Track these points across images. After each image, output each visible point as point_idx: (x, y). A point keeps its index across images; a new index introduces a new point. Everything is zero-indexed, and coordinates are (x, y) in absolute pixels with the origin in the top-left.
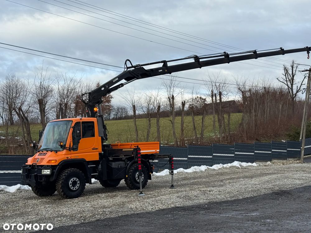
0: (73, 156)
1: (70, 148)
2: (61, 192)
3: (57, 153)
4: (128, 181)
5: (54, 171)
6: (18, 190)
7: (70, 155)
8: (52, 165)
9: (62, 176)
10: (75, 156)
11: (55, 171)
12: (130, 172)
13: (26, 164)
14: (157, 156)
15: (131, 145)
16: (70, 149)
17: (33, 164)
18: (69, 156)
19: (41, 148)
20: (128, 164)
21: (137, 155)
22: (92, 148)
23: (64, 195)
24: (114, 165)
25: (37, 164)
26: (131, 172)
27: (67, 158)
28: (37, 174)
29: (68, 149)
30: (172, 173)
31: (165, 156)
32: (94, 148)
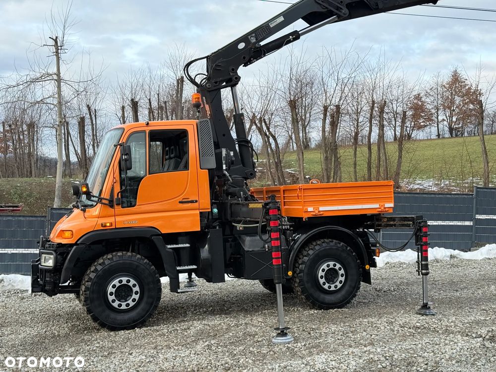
0: (120, 221)
1: (111, 201)
3: (85, 211)
7: (112, 220)
9: (88, 272)
11: (67, 259)
12: (300, 262)
14: (386, 220)
16: (111, 204)
18: (108, 221)
20: (295, 241)
22: (180, 199)
24: (251, 244)
26: (304, 263)
27: (102, 225)
29: (107, 202)
30: (423, 271)
31: (406, 223)
32: (184, 200)
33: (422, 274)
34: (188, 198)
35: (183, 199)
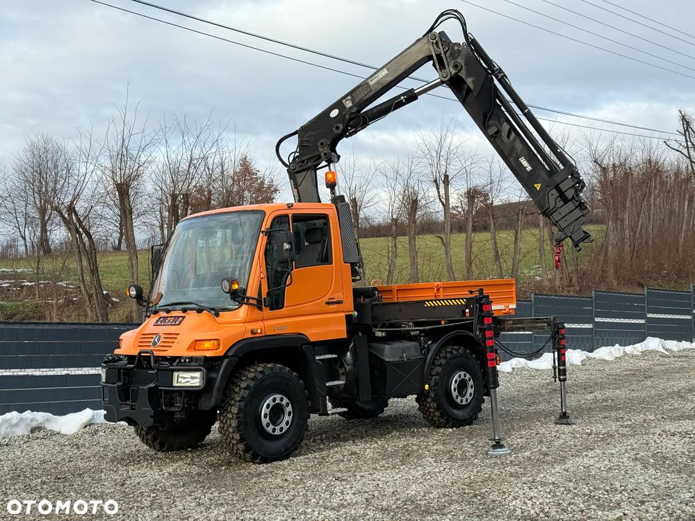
0: (269, 326)
1: (259, 301)
2: (235, 442)
3: (217, 315)
4: (429, 400)
5: (214, 375)
6: (86, 427)
7: (261, 324)
8: (205, 357)
9: (237, 389)
10: (276, 325)
11: (218, 376)
12: (434, 373)
13: (117, 351)
15: (438, 290)
16: (259, 304)
17: (140, 353)
18: (259, 327)
19: (162, 303)
20: (428, 349)
21: (481, 320)
22: (326, 299)
23: (247, 450)
24: (390, 353)
25: (156, 354)
26: (437, 374)
27: (252, 332)
28: (156, 387)
29: (255, 302)
30: (562, 377)
31: (539, 325)
32: (330, 301)
33: (560, 380)
34: (333, 298)
35: (330, 299)
